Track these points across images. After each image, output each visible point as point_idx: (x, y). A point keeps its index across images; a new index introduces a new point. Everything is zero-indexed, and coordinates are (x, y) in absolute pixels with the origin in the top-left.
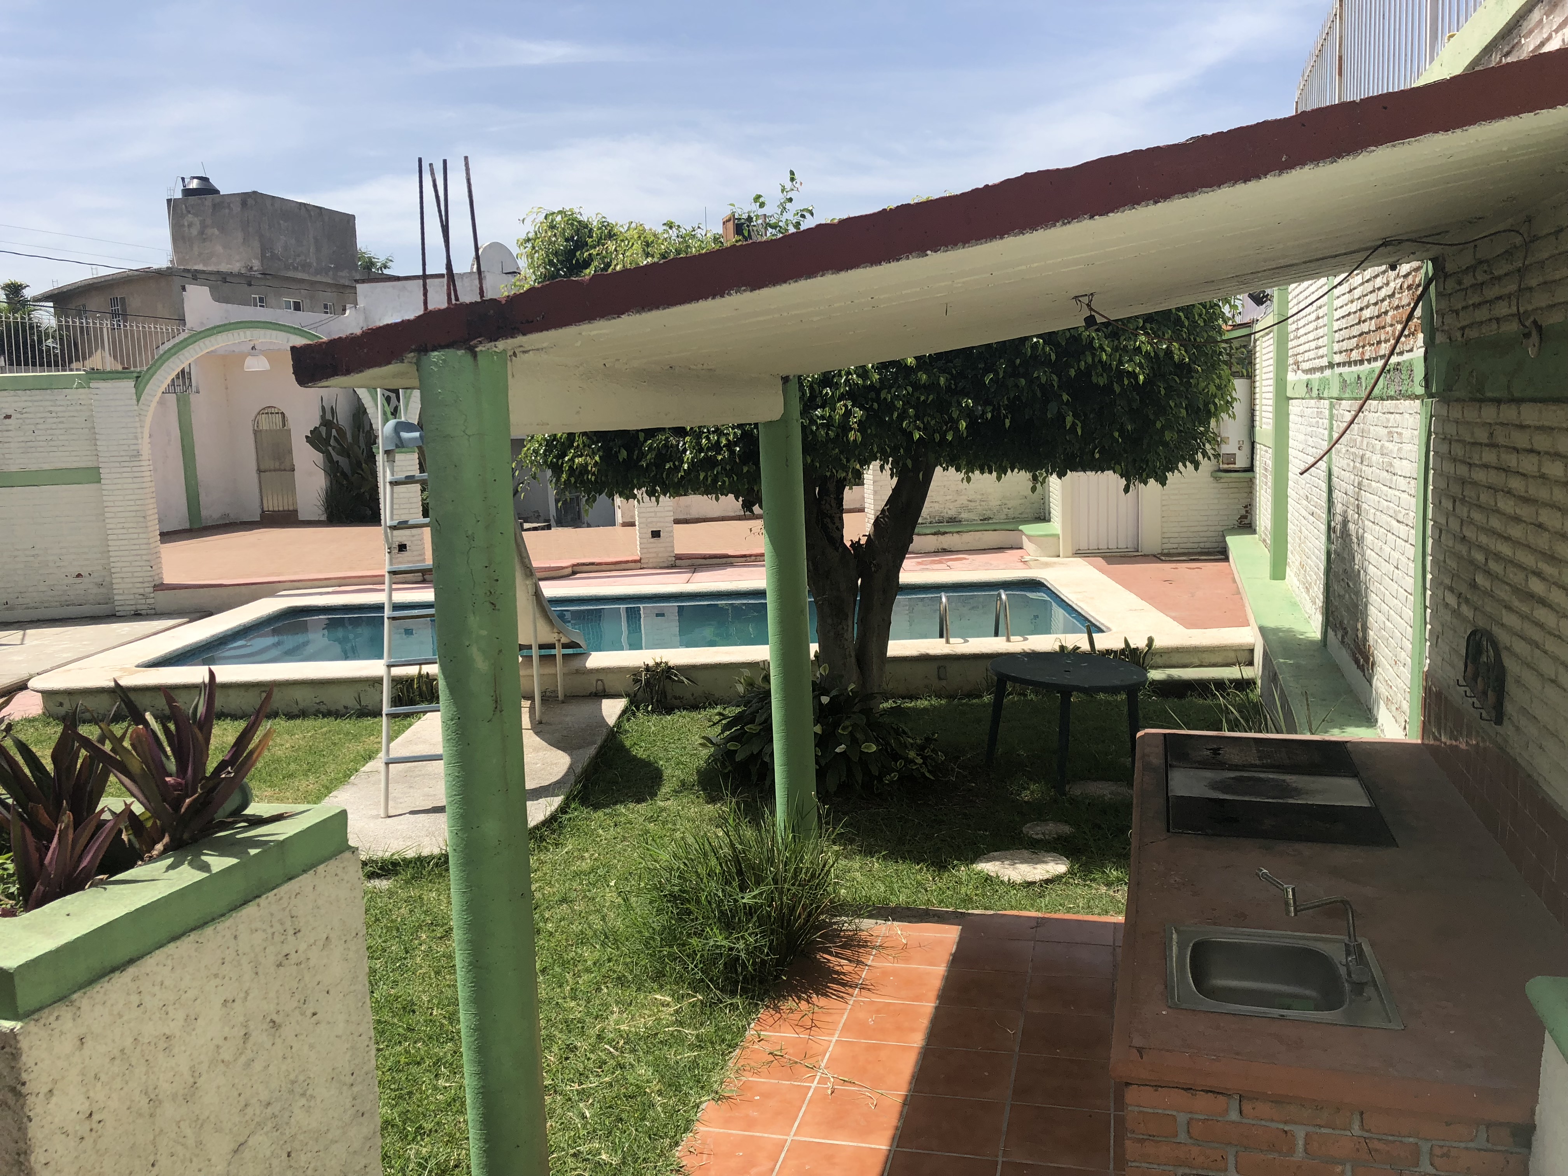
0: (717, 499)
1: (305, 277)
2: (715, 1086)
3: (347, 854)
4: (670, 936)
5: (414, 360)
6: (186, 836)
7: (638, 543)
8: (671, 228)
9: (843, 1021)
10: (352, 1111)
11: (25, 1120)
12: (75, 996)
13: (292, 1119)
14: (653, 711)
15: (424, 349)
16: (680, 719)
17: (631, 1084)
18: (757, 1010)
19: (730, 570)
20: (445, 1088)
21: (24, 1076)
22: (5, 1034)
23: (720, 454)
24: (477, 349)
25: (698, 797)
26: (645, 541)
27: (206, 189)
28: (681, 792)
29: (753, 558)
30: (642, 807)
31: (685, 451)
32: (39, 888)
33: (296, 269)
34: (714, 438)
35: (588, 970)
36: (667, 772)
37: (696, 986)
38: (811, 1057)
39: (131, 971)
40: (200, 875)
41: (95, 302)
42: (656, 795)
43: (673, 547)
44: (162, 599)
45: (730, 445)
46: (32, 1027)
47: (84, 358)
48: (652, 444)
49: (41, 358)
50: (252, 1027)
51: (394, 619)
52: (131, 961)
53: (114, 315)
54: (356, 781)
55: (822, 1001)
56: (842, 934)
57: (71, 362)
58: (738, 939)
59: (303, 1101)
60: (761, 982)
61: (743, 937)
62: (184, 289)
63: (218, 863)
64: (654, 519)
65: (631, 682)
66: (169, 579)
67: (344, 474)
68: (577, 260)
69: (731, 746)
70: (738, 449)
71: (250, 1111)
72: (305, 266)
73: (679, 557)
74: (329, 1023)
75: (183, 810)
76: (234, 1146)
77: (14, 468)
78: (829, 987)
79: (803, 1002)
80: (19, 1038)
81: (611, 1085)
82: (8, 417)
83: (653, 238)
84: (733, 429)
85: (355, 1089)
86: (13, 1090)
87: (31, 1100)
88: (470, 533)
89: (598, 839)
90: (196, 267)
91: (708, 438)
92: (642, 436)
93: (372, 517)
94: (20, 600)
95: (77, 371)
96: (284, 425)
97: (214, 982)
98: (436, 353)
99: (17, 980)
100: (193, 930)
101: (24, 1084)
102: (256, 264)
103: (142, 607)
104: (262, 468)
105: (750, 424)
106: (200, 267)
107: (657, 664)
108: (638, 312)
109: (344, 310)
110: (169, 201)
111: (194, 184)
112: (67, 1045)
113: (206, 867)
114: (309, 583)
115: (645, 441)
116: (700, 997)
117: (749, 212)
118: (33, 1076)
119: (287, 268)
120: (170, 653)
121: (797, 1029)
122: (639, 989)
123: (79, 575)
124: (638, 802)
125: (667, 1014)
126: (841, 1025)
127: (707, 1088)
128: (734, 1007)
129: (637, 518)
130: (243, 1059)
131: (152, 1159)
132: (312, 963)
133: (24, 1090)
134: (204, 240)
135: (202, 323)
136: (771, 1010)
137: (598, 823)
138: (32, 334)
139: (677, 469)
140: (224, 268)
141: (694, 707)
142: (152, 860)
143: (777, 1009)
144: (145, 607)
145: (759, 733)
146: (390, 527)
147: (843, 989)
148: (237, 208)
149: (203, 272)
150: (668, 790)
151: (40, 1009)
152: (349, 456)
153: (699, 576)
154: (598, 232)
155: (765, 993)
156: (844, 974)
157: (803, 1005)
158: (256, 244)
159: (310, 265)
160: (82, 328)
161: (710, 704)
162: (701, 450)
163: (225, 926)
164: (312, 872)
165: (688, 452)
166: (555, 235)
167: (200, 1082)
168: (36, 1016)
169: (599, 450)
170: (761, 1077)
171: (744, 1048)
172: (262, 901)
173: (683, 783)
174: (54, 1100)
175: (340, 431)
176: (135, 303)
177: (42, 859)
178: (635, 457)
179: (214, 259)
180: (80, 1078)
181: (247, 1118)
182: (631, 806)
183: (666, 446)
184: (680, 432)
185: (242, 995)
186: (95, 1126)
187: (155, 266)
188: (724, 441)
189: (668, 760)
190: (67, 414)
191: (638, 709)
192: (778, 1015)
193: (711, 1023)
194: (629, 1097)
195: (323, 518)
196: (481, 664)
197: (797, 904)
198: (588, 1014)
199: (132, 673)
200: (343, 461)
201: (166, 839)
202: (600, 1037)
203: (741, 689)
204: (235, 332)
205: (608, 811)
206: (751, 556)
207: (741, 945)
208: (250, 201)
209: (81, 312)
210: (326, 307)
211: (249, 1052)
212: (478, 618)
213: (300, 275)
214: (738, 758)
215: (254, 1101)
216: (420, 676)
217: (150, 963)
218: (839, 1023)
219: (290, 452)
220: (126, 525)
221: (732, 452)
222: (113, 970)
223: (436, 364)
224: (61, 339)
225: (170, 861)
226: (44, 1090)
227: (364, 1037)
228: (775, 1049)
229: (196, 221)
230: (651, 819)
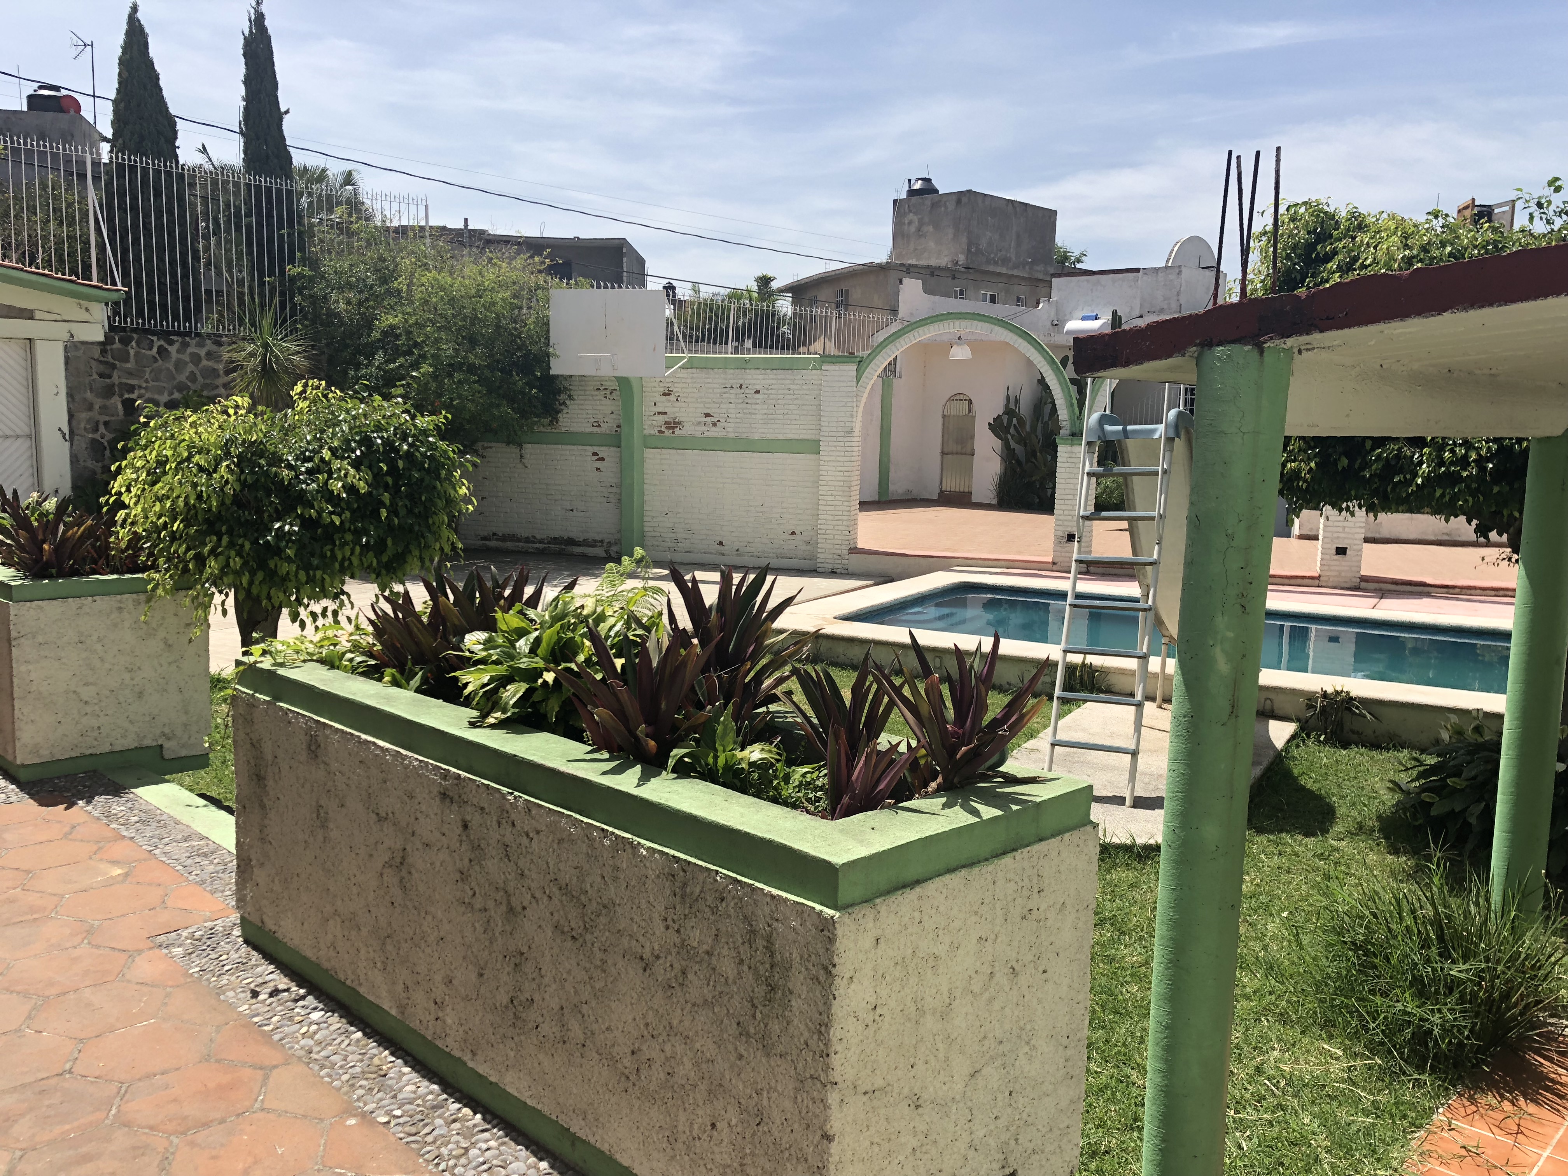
0: (1447, 521)
1: (1004, 270)
2: (1395, 1164)
3: (1089, 828)
4: (1347, 987)
5: (1196, 355)
6: (956, 780)
7: (1319, 559)
8: (1436, 217)
9: (1558, 1136)
10: (1062, 1072)
11: (831, 997)
12: (878, 901)
13: (1017, 1063)
14: (1326, 742)
15: (1209, 344)
16: (1357, 756)
17: (1294, 1131)
18: (1448, 1095)
19: (1426, 601)
20: (1096, 1072)
21: (836, 960)
22: (826, 919)
23: (1466, 470)
24: (1265, 345)
25: (1378, 845)
26: (1328, 557)
27: (928, 189)
28: (1357, 835)
29: (1457, 590)
30: (1311, 841)
31: (1420, 463)
32: (846, 799)
33: (996, 263)
34: (1460, 451)
35: (1247, 997)
36: (1341, 811)
37: (1373, 1048)
38: (1514, 1166)
39: (918, 890)
40: (973, 820)
41: (826, 293)
42: (1327, 832)
43: (1359, 567)
44: (855, 562)
45: (1480, 462)
46: (846, 919)
47: (810, 344)
48: (1381, 453)
49: (778, 342)
50: (997, 969)
51: (1075, 606)
52: (918, 882)
53: (839, 305)
54: (1018, 756)
55: (1532, 1108)
56: (1561, 1039)
57: (799, 346)
58: (1432, 1011)
59: (1026, 1049)
60: (1455, 1066)
61: (1439, 1011)
62: (901, 282)
63: (988, 812)
64: (1342, 535)
65: (1304, 706)
66: (862, 543)
67: (1019, 462)
68: (1318, 253)
69: (1426, 797)
70: (1491, 466)
71: (986, 1042)
72: (1005, 261)
73: (1365, 579)
74: (1055, 983)
75: (958, 756)
76: (972, 1071)
77: (756, 436)
78: (1541, 1095)
79: (1506, 1102)
80: (837, 925)
81: (1271, 1124)
82: (757, 392)
83: (1413, 229)
84: (1487, 442)
85: (1069, 1052)
86: (825, 969)
87: (837, 981)
88: (1230, 532)
89: (1261, 865)
90: (910, 262)
91: (1452, 451)
92: (1368, 445)
93: (1046, 506)
94: (748, 549)
95: (802, 355)
96: (970, 411)
97: (974, 919)
98: (1221, 348)
99: (840, 875)
100: (963, 867)
101: (834, 966)
102: (962, 259)
103: (838, 567)
104: (946, 450)
105: (1511, 439)
106: (913, 262)
107: (1337, 692)
108: (1465, 309)
109: (1038, 303)
110: (895, 201)
111: (918, 185)
112: (867, 942)
113: (975, 813)
114: (986, 562)
115: (1373, 449)
116: (1379, 1062)
117: (1540, 198)
118: (842, 961)
119: (988, 262)
120: (861, 610)
121: (1495, 1130)
122: (1303, 1033)
123: (793, 533)
124: (1307, 835)
125: (1337, 1068)
126: (1555, 1141)
127: (1384, 1162)
128: (1418, 1083)
129: (1321, 532)
130: (986, 995)
131: (912, 1060)
132: (1049, 923)
133: (834, 971)
134: (920, 236)
135: (912, 314)
136: (1465, 1101)
137: (1261, 848)
138: (773, 321)
139: (1408, 483)
140: (933, 262)
141: (1375, 745)
142: (927, 796)
143: (1472, 1100)
144: (840, 566)
145: (1462, 790)
146: (1083, 517)
147: (1559, 1101)
148: (951, 206)
149: (916, 266)
150: (1342, 830)
151: (852, 905)
152: (1025, 446)
153: (1386, 602)
154: (1347, 224)
155: (1458, 1079)
156: (1561, 1084)
157: (1507, 1105)
158: (964, 240)
159: (1009, 260)
160: (811, 315)
161: (1394, 746)
162: (1441, 463)
163: (989, 868)
164: (1059, 838)
165: (1424, 466)
166: (1297, 228)
167: (955, 1004)
168: (850, 910)
169: (1315, 456)
170: (1450, 1169)
171: (1430, 1132)
172: (1017, 854)
173: (1360, 827)
174: (853, 986)
175: (1021, 421)
176: (856, 295)
177: (850, 775)
178: (1356, 466)
179: (926, 254)
180: (873, 973)
181: (984, 1048)
182: (1299, 837)
183: (1398, 457)
184: (1418, 442)
185: (993, 937)
186: (877, 1018)
187: (877, 261)
188: (1473, 456)
189: (1342, 797)
190: (801, 392)
191: (1308, 736)
192: (1474, 1108)
193: (1390, 1093)
194: (1293, 1144)
195: (994, 502)
196: (1223, 666)
197: (1513, 992)
198: (1246, 1041)
199: (831, 624)
200: (1019, 449)
201: (940, 779)
202: (1259, 1070)
203: (1445, 736)
204: (946, 323)
205: (1272, 837)
206: (1454, 587)
207: (1436, 1019)
208: (964, 200)
209: (812, 302)
210: (1018, 300)
211: (992, 990)
212: (1226, 618)
213: (999, 270)
214: (1434, 812)
215: (991, 1035)
216: (1083, 665)
217: (931, 887)
218: (1553, 1137)
219: (972, 437)
220: (835, 493)
221: (1482, 469)
222: (904, 886)
223: (1219, 358)
224: (795, 326)
225: (944, 800)
226: (847, 976)
227: (1081, 1005)
228: (1471, 1144)
229: (915, 219)
230: (1320, 856)
